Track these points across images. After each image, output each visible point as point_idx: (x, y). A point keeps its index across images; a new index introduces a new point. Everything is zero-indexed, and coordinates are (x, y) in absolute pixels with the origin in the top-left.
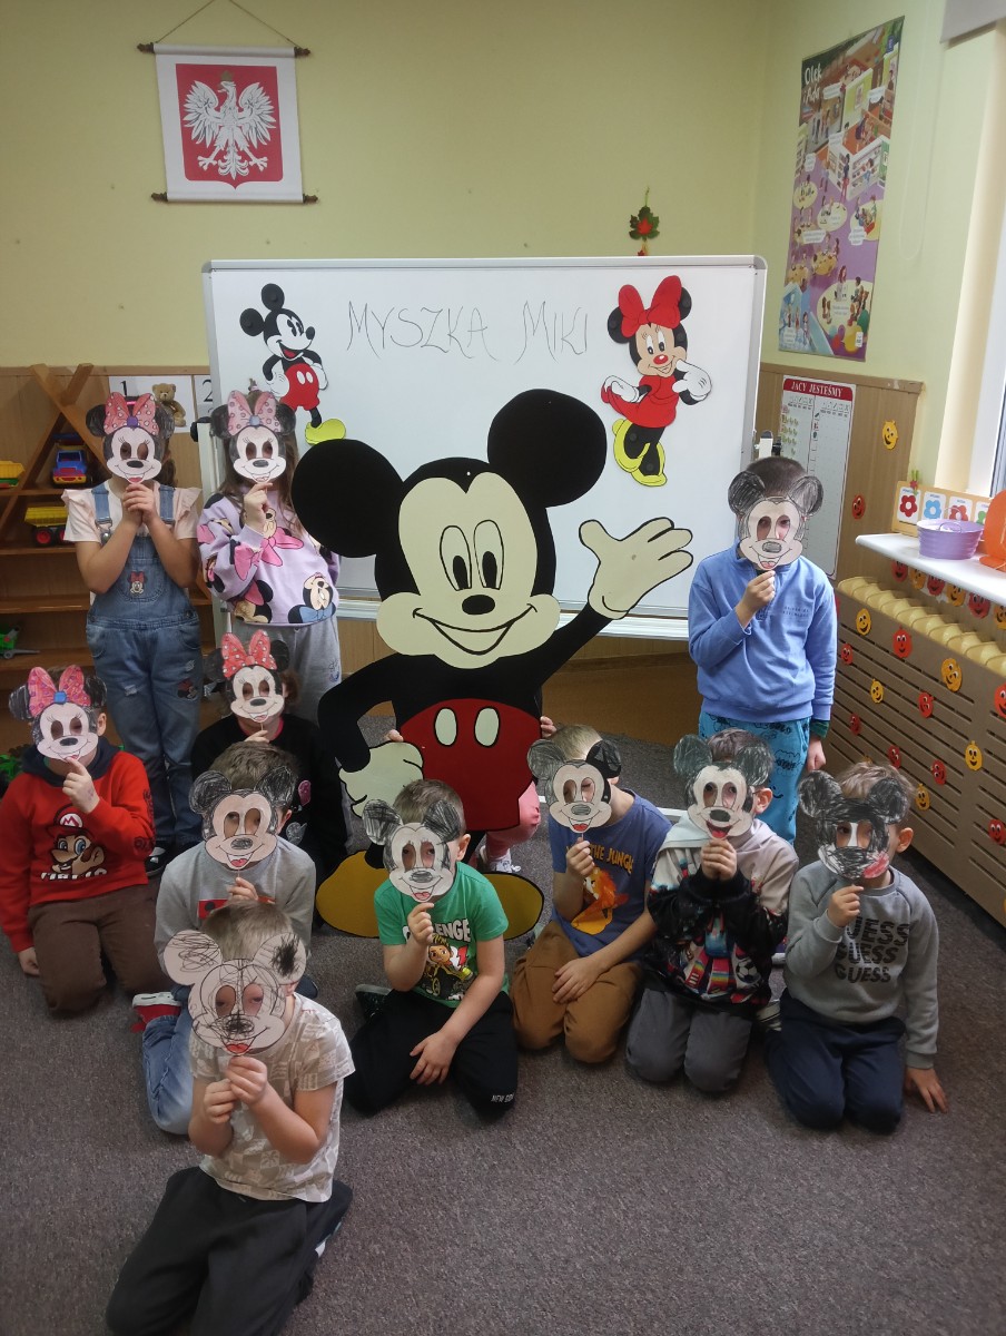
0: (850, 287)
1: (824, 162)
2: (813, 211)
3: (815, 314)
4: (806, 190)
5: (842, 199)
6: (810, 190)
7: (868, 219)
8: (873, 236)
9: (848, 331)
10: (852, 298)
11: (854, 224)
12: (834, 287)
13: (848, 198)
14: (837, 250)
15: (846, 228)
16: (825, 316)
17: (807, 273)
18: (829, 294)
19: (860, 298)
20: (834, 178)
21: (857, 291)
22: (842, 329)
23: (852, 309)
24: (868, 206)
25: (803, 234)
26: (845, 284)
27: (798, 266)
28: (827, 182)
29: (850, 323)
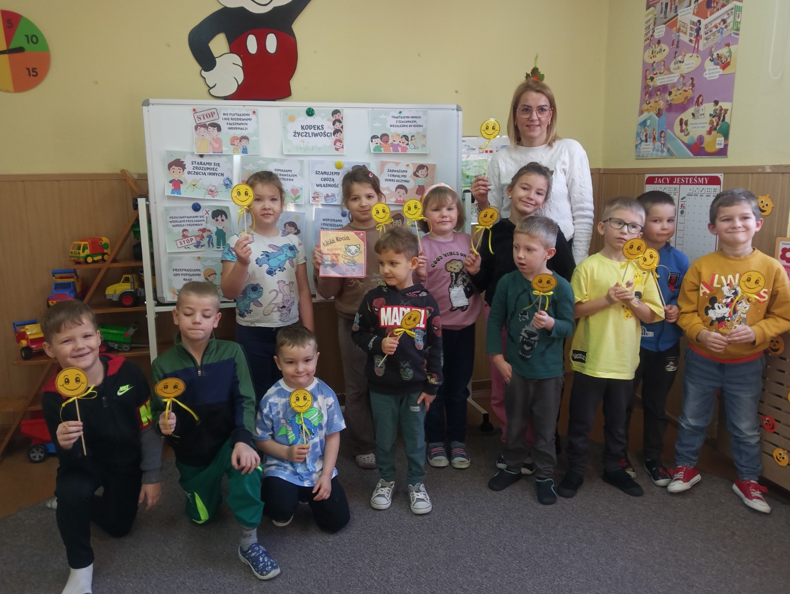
0: (708, 108)
1: (674, 29)
2: (665, 63)
3: (673, 131)
4: (658, 49)
5: (696, 50)
6: (661, 50)
7: (723, 60)
8: (728, 70)
9: (707, 138)
10: (711, 115)
11: (709, 65)
12: (691, 110)
13: (701, 48)
14: (693, 85)
15: (701, 68)
16: (682, 131)
17: (662, 104)
18: (686, 115)
19: (720, 115)
20: (685, 38)
21: (715, 111)
22: (701, 138)
23: (711, 122)
24: (724, 51)
25: (655, 79)
26: (702, 107)
27: (652, 101)
28: (678, 42)
29: (709, 133)
